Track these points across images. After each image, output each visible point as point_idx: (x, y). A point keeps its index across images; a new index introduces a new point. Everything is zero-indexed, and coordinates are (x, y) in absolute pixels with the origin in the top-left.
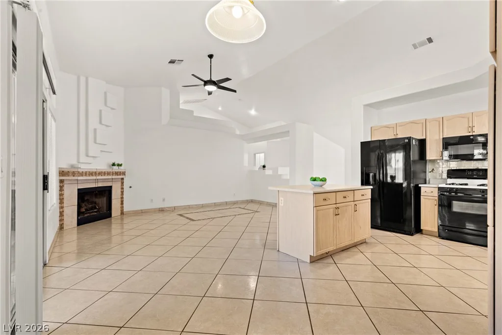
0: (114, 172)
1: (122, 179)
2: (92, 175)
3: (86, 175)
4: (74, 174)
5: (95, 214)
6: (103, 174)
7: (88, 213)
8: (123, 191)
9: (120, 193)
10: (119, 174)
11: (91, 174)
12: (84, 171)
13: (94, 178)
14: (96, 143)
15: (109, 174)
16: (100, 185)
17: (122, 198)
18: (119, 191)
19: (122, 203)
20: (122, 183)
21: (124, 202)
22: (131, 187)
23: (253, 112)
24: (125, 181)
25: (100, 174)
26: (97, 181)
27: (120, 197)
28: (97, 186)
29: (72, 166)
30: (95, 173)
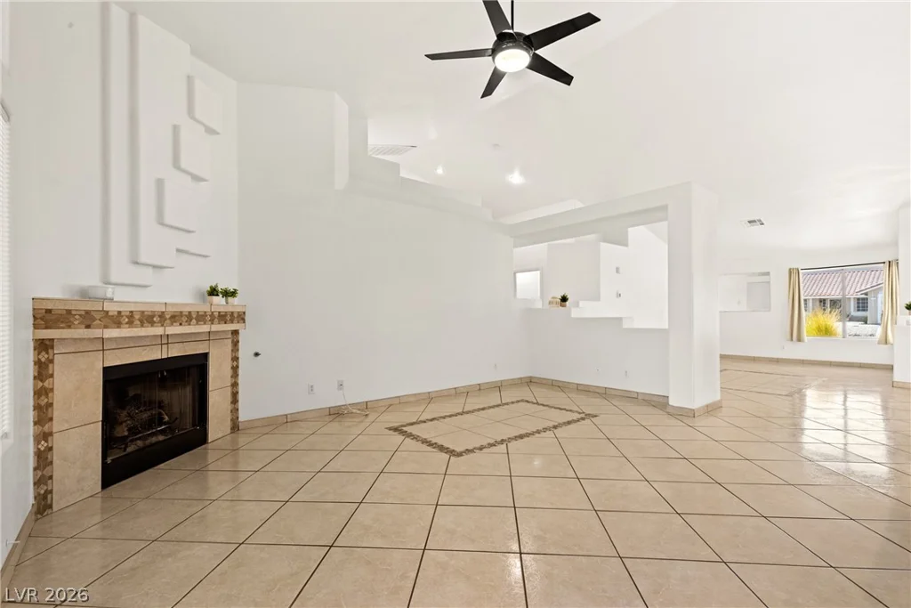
0: (216, 314)
1: (235, 333)
2: (152, 323)
3: (131, 323)
4: (88, 319)
5: (161, 438)
6: (184, 319)
7: (139, 439)
8: (237, 367)
9: (229, 372)
10: (228, 318)
11: (148, 319)
12: (125, 309)
13: (158, 331)
14: (162, 224)
15: (201, 318)
16: (175, 351)
17: (235, 385)
18: (228, 364)
19: (235, 400)
20: (235, 344)
21: (241, 397)
22: (257, 354)
23: (516, 179)
24: (241, 338)
25: (176, 318)
26: (166, 340)
27: (229, 382)
28: (165, 356)
29: (84, 294)
30: (162, 315)
